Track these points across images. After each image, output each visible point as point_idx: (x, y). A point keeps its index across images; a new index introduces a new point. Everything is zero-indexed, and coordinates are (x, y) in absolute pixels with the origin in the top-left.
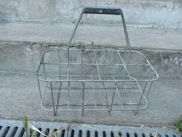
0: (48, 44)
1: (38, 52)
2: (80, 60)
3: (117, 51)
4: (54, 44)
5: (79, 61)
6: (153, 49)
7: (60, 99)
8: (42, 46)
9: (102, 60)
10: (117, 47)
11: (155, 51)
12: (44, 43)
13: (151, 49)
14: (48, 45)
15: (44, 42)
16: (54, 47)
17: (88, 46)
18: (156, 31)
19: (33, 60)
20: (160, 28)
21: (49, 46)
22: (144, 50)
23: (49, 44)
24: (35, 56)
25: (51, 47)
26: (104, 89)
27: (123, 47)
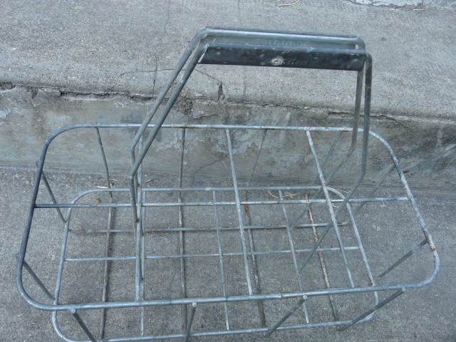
0: (59, 87)
1: (23, 110)
2: (174, 137)
3: (305, 128)
4: (81, 88)
5: (170, 140)
6: (419, 115)
7: (113, 275)
8: (35, 94)
9: (249, 140)
10: (305, 105)
11: (426, 120)
12: (41, 85)
13: (413, 115)
14: (58, 93)
15: (43, 81)
16: (80, 98)
17: (203, 98)
18: (430, 23)
19: (10, 132)
20: (445, 9)
21: (62, 94)
22: (390, 116)
23: (63, 90)
24: (16, 124)
25: (72, 99)
26: (249, 231)
27: (323, 107)
